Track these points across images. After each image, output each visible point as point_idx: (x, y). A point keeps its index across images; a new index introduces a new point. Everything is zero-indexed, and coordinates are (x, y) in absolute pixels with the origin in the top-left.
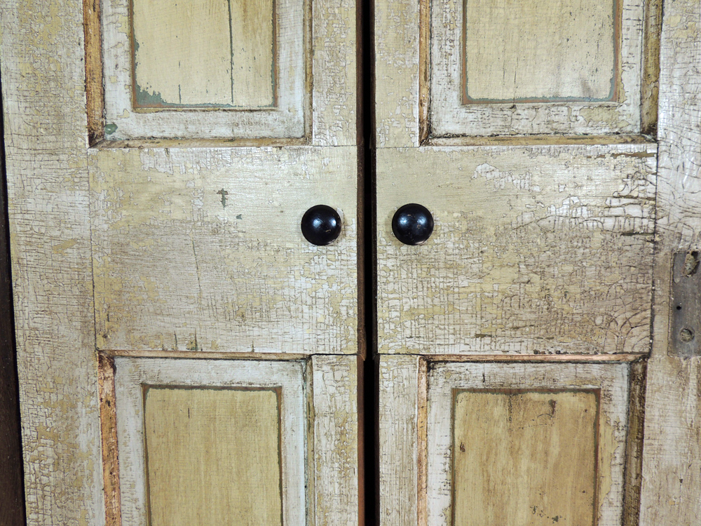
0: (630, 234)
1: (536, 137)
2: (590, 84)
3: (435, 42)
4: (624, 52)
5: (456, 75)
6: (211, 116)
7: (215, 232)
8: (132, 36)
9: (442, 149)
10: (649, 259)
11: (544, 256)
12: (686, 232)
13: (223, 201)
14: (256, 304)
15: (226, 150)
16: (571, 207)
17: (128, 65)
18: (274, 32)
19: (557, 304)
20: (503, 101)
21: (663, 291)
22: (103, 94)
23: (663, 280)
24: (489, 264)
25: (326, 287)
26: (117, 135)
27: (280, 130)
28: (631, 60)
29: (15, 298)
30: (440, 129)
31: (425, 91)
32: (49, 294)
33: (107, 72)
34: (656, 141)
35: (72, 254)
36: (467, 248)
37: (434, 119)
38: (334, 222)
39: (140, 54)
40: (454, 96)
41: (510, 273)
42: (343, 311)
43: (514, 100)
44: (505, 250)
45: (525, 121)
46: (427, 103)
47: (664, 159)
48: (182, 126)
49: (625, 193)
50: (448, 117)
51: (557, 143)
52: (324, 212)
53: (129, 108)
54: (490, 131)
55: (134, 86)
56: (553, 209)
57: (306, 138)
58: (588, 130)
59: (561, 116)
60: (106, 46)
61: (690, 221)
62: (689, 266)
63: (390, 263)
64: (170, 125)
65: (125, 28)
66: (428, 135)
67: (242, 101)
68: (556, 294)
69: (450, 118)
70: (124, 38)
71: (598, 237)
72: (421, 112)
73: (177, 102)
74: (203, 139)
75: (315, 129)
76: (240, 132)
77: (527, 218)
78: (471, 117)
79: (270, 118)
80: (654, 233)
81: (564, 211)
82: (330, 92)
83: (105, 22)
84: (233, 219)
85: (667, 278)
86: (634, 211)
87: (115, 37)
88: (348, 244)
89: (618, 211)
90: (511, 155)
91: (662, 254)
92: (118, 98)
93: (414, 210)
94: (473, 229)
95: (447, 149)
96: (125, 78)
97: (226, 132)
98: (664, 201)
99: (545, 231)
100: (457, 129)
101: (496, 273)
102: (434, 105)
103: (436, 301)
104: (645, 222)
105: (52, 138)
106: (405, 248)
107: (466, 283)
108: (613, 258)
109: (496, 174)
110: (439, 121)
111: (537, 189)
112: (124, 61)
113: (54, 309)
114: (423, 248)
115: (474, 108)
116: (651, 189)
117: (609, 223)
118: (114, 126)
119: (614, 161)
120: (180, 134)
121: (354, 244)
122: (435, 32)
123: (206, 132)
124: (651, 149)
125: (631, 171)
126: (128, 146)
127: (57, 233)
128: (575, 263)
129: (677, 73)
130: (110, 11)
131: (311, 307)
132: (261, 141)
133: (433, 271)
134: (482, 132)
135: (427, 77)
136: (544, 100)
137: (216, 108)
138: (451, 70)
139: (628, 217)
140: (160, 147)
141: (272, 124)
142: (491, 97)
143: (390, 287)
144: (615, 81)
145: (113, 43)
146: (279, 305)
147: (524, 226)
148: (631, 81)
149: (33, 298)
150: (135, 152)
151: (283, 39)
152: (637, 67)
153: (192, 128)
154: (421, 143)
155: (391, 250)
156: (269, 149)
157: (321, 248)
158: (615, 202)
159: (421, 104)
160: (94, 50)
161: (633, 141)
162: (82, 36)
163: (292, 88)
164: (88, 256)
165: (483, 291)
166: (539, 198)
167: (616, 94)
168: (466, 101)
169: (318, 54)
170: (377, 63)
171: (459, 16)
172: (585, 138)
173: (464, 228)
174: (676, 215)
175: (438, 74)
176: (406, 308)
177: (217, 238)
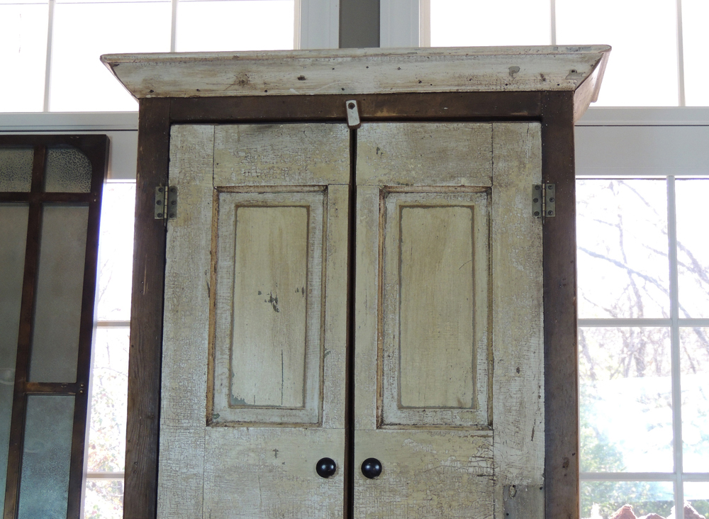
0: (481, 475)
1: (436, 426)
2: (462, 401)
3: (385, 378)
4: (478, 385)
5: (395, 394)
6: (270, 411)
7: (270, 471)
8: (230, 370)
9: (388, 431)
10: (491, 489)
11: (439, 486)
12: (509, 475)
13: (276, 455)
14: (291, 509)
15: (278, 429)
16: (453, 461)
17: (227, 384)
18: (305, 371)
19: (446, 511)
20: (419, 408)
21: (499, 505)
22: (213, 399)
23: (499, 500)
24: (411, 490)
25: (327, 500)
26: (219, 420)
27: (306, 420)
28: (482, 389)
29: (158, 506)
30: (387, 421)
31: (379, 402)
32: (178, 504)
33: (216, 388)
34: (493, 430)
35: (193, 482)
36: (400, 481)
37: (384, 415)
38: (332, 467)
39: (234, 380)
40: (395, 405)
41: (422, 495)
42: (336, 513)
43: (424, 408)
44: (419, 483)
45: (430, 418)
46: (381, 408)
47: (497, 439)
48: (255, 416)
49: (478, 455)
50: (391, 415)
51: (445, 429)
52: (327, 461)
53: (227, 406)
54: (413, 422)
55: (230, 395)
56: (443, 462)
57: (319, 424)
58: (462, 423)
59: (448, 415)
60: (216, 374)
61: (511, 470)
62: (513, 493)
63: (361, 489)
64: (248, 416)
65: (227, 365)
66: (381, 423)
67: (287, 404)
68: (445, 506)
69: (392, 415)
70: (226, 371)
71: (466, 477)
72: (377, 413)
73: (253, 404)
74: (265, 423)
75: (324, 420)
76: (285, 420)
77: (430, 466)
78: (403, 415)
79: (301, 413)
80: (494, 475)
81: (448, 463)
82: (332, 402)
83: (216, 362)
84: (280, 464)
85: (501, 499)
86: (483, 464)
87: (221, 370)
88: (339, 478)
89: (476, 464)
90: (421, 435)
91: (498, 486)
92: (221, 401)
93: (373, 461)
94: (403, 472)
95: (390, 431)
96: (225, 390)
97: (278, 420)
98: (498, 459)
99: (439, 473)
100: (397, 421)
101: (415, 495)
102: (385, 408)
103: (384, 509)
104: (489, 469)
105: (187, 421)
106: (369, 481)
107: (399, 500)
108: (474, 488)
109: (415, 444)
110: (387, 417)
111: (435, 452)
112: (226, 382)
113: (180, 512)
114: (378, 481)
115: (405, 410)
116: (491, 453)
117: (471, 470)
118: (218, 415)
119: (472, 439)
120: (253, 420)
121: (342, 478)
122: (385, 373)
123: (267, 419)
124: (490, 433)
125: (480, 444)
126: (226, 426)
127: (185, 470)
128: (454, 490)
129: (501, 397)
130: (220, 357)
131: (319, 510)
132: (296, 425)
133: (383, 493)
134: (409, 422)
135: (380, 394)
136: (439, 408)
137: (273, 407)
138: (393, 391)
139: (480, 467)
140: (243, 427)
141: (302, 416)
142: (413, 405)
143: (361, 501)
144: (474, 399)
145: (220, 373)
146: (303, 509)
147: (428, 471)
148: (482, 399)
149: (169, 506)
150: (231, 429)
151: (309, 374)
152: (485, 393)
153: (260, 417)
154: (377, 428)
155: (361, 482)
156: (301, 429)
157: (325, 480)
158: (473, 459)
159: (378, 408)
160: (211, 377)
161: (483, 429)
162: (206, 370)
163: (312, 399)
164: (201, 483)
165: (408, 504)
166: (436, 456)
167: (474, 406)
168: (401, 407)
169: (326, 384)
170: (355, 388)
171: (397, 365)
172: (460, 427)
173: (398, 471)
174: (504, 466)
175: (386, 394)
176: (369, 512)
177: (272, 474)
